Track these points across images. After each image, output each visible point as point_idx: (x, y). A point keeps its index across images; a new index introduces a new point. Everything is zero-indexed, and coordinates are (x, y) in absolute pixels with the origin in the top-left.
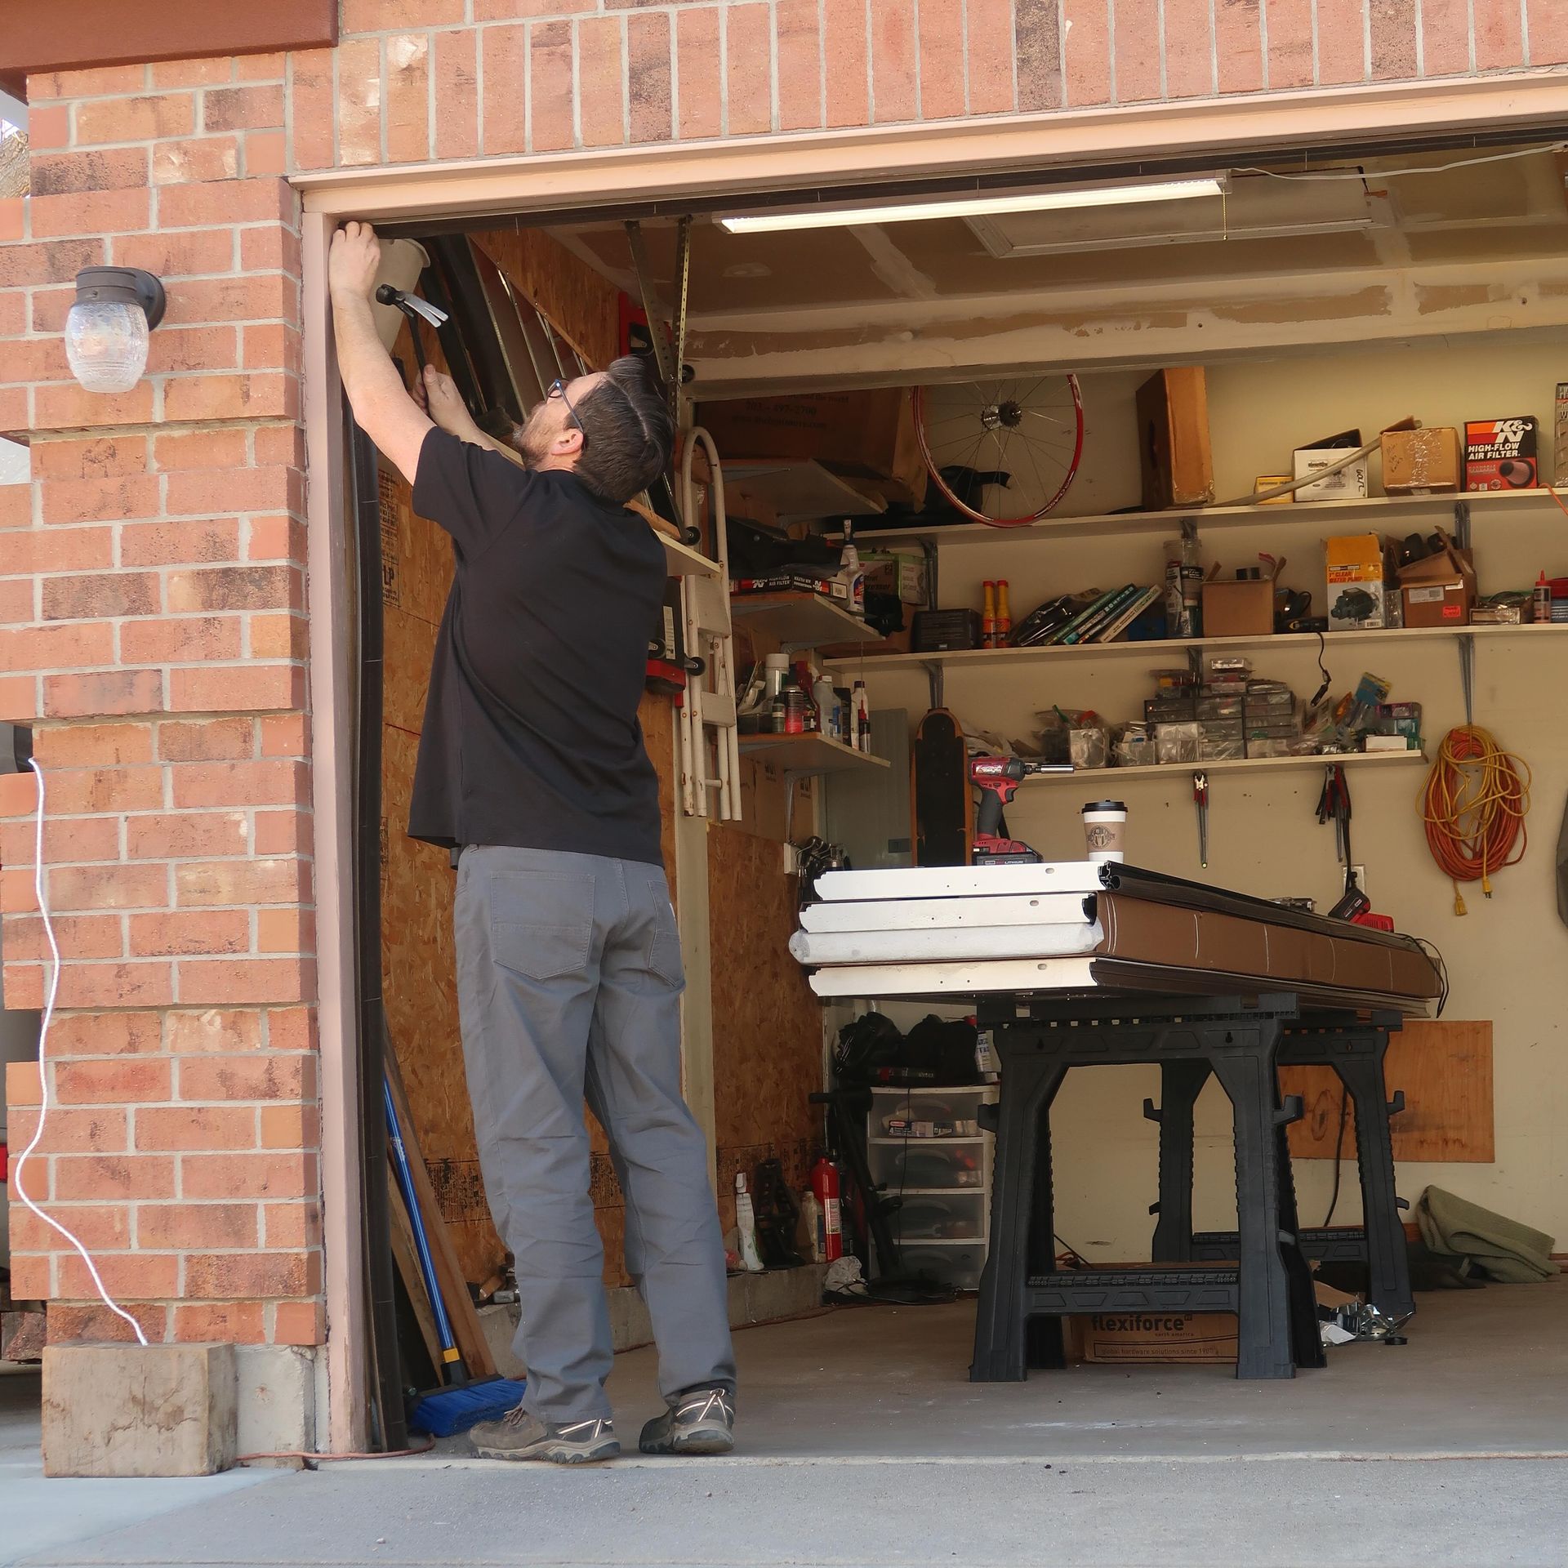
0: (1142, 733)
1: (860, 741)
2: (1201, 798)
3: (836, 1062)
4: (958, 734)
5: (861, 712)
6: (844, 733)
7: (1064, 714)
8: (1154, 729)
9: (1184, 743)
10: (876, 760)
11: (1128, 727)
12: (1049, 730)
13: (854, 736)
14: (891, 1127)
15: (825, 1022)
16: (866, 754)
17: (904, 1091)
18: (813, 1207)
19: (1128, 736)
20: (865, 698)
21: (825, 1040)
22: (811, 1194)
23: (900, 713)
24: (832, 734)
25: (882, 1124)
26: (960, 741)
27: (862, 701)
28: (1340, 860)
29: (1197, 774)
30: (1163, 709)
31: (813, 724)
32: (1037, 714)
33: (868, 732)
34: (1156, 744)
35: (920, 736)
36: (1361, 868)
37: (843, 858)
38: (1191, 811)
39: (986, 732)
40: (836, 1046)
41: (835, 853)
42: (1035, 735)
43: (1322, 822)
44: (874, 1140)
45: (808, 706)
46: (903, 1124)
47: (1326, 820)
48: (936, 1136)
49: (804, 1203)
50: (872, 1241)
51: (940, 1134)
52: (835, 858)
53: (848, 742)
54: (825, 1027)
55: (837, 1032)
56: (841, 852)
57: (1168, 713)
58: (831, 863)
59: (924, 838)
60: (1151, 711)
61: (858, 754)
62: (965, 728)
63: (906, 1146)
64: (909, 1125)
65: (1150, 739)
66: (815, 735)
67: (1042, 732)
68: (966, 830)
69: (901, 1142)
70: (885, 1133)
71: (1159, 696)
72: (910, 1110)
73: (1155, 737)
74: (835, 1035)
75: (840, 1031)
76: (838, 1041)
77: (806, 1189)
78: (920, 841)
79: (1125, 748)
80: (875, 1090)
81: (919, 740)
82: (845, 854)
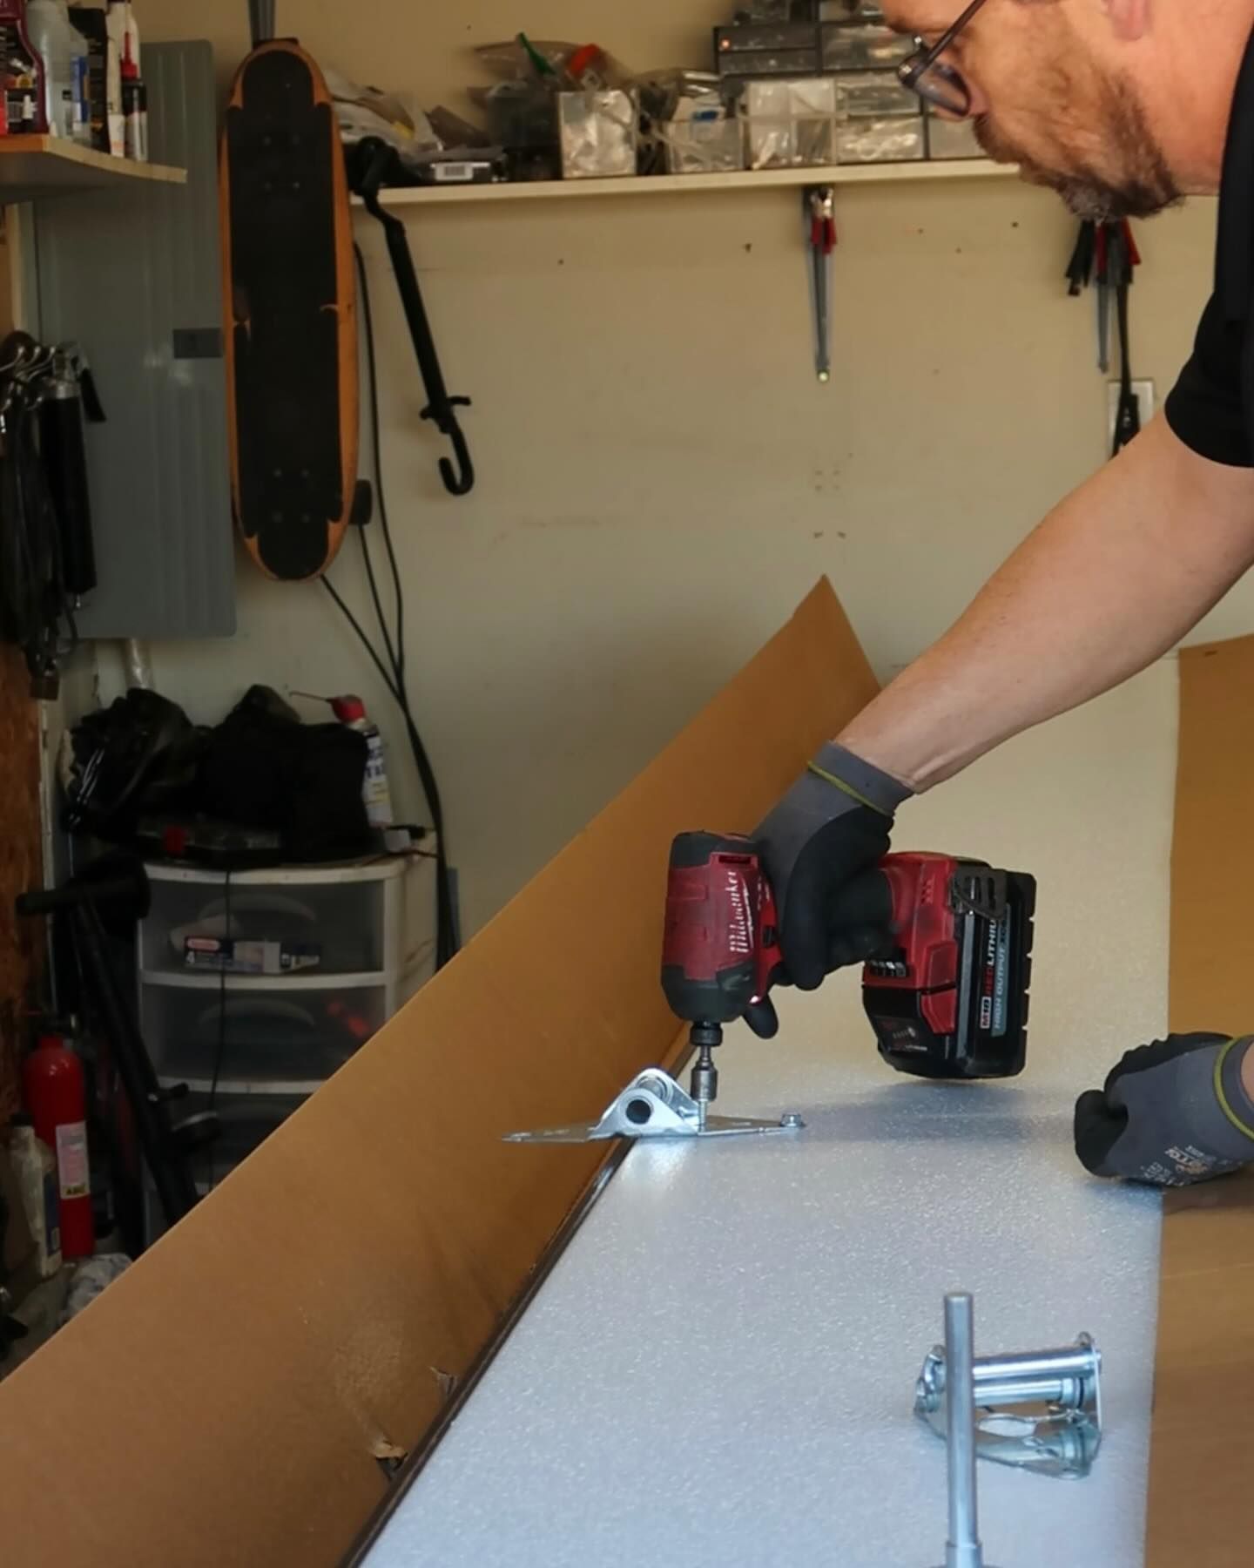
0: (710, 100)
1: (127, 129)
2: (822, 237)
3: (66, 803)
4: (319, 97)
5: (125, 64)
6: (94, 116)
7: (538, 52)
8: (741, 91)
9: (804, 126)
10: (161, 173)
11: (682, 88)
12: (506, 88)
13: (115, 122)
14: (187, 949)
15: (44, 724)
16: (139, 166)
17: (217, 878)
18: (34, 1159)
19: (686, 107)
20: (133, 28)
21: (46, 760)
22: (28, 1132)
23: (200, 49)
24: (69, 125)
25: (170, 942)
26: (325, 112)
27: (127, 35)
28: (1103, 366)
29: (820, 190)
30: (751, 45)
31: (29, 108)
32: (480, 50)
33: (142, 108)
34: (746, 126)
35: (237, 101)
36: (1149, 385)
37: (79, 372)
38: (800, 263)
39: (373, 90)
40: (66, 769)
41: (62, 366)
42: (476, 97)
43: (1074, 292)
44: (154, 976)
45: (18, 64)
46: (215, 945)
47: (1081, 286)
48: (286, 970)
49: (14, 1153)
50: (150, 1184)
51: (294, 966)
52: (60, 378)
53: (101, 141)
54: (45, 733)
55: (68, 737)
56: (75, 361)
57: (764, 54)
58: (54, 388)
59: (247, 324)
60: (728, 52)
61: (126, 168)
62: (332, 82)
63: (223, 994)
64: (227, 947)
65: (730, 115)
66: (40, 142)
67: (493, 93)
68: (341, 307)
69: (212, 982)
70: (175, 960)
71: (741, 16)
72: (232, 918)
73: (744, 109)
74: (62, 741)
75: (73, 731)
76: (69, 756)
77: (19, 1121)
78: (239, 332)
79: (677, 135)
80: (155, 872)
81: (235, 108)
82: (84, 364)
